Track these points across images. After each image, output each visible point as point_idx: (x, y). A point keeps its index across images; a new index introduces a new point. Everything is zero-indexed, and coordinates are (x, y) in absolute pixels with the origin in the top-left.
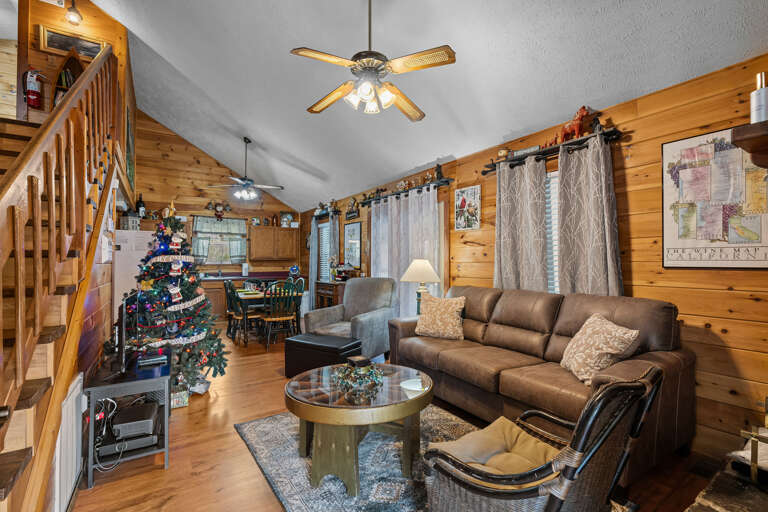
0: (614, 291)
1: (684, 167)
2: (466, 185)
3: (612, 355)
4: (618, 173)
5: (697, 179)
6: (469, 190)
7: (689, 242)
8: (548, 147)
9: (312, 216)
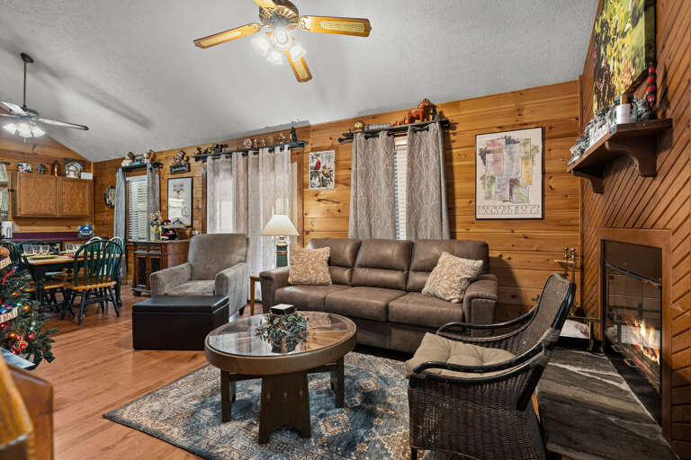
0: (446, 236)
1: (489, 152)
2: (321, 149)
3: (468, 279)
4: (447, 152)
5: (496, 161)
6: (324, 153)
7: (490, 202)
8: (398, 126)
9: (117, 168)
